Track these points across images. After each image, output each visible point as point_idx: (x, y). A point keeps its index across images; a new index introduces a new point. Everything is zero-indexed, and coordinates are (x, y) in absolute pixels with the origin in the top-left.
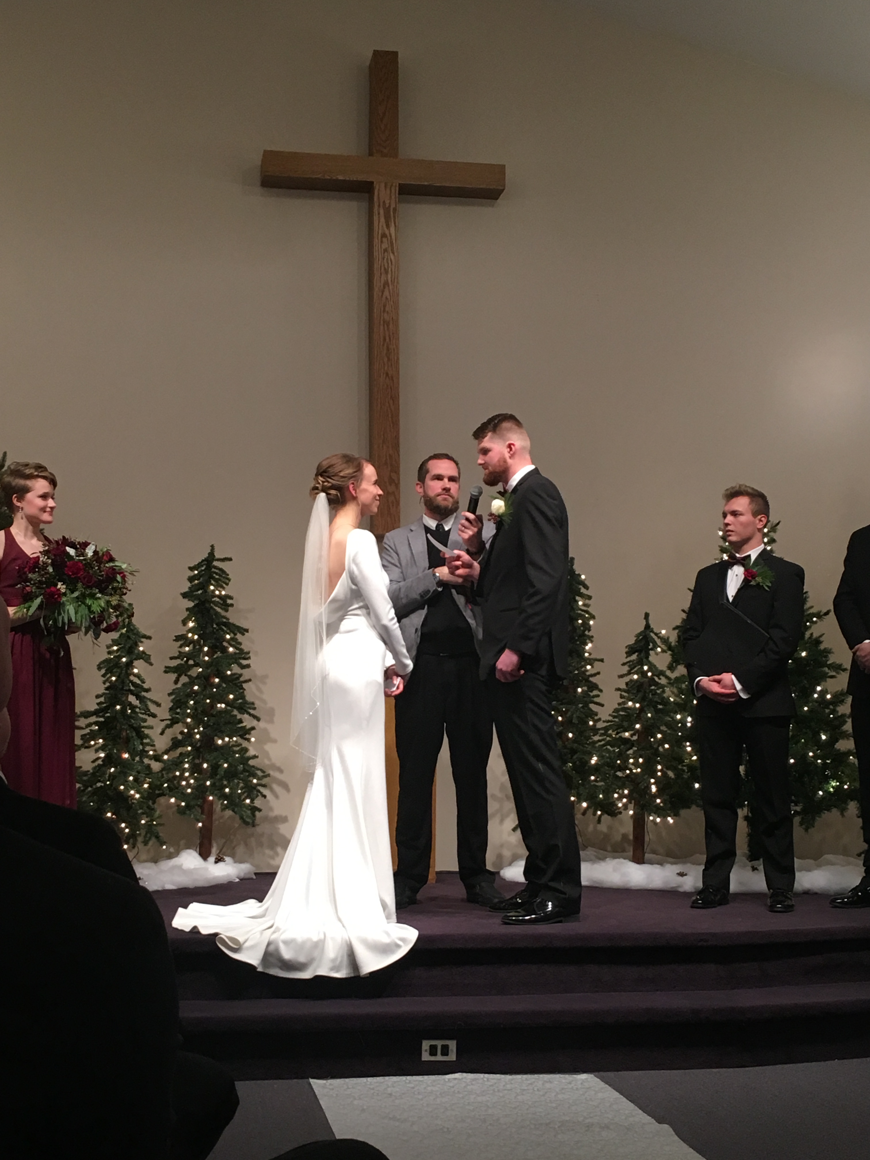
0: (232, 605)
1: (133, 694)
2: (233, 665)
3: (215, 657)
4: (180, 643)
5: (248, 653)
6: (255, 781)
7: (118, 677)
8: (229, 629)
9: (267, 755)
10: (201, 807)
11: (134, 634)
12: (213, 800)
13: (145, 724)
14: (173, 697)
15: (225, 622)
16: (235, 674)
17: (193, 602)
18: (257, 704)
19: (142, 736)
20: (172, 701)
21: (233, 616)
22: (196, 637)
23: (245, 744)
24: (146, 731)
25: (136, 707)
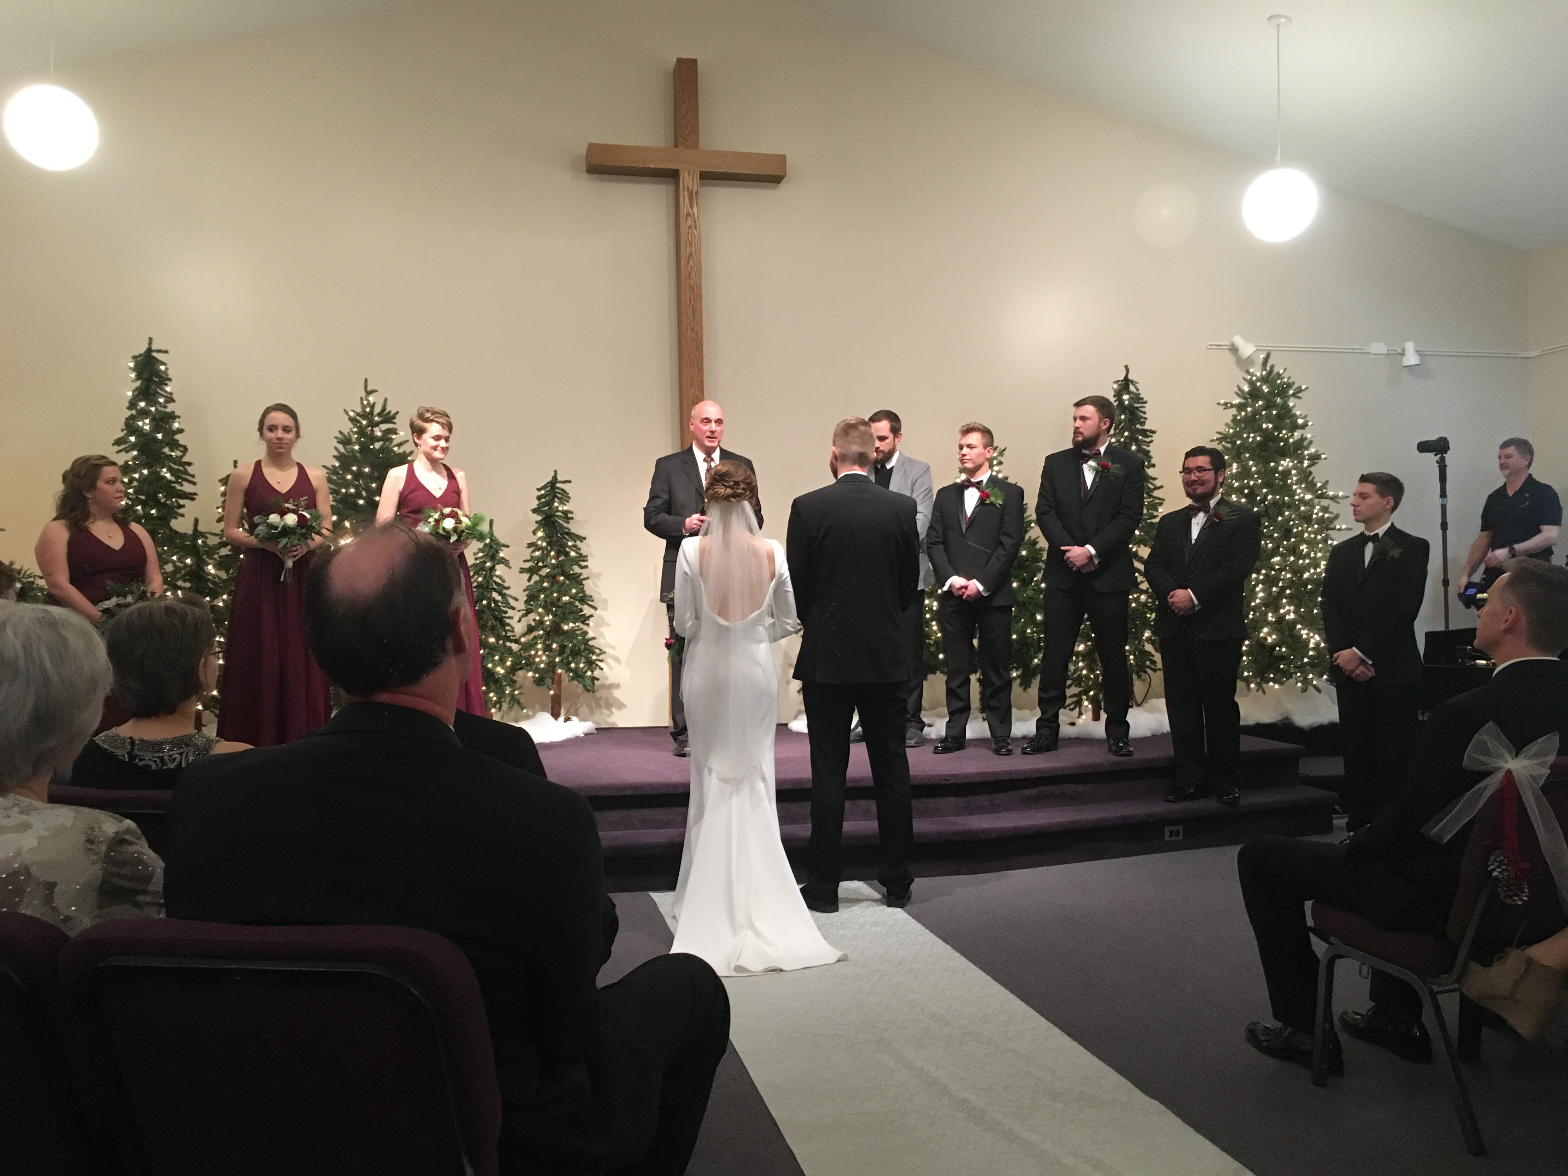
0: (572, 518)
1: (496, 591)
2: (574, 566)
3: (560, 559)
4: (532, 549)
5: (586, 556)
6: (594, 657)
7: (484, 578)
8: (570, 537)
9: (603, 635)
10: (552, 678)
11: (496, 544)
12: (561, 674)
13: (507, 615)
14: (527, 592)
15: (567, 532)
16: (576, 574)
17: (541, 516)
18: (595, 596)
19: (503, 624)
20: (527, 595)
21: (574, 527)
22: (544, 544)
23: (585, 628)
24: (508, 621)
25: (499, 601)
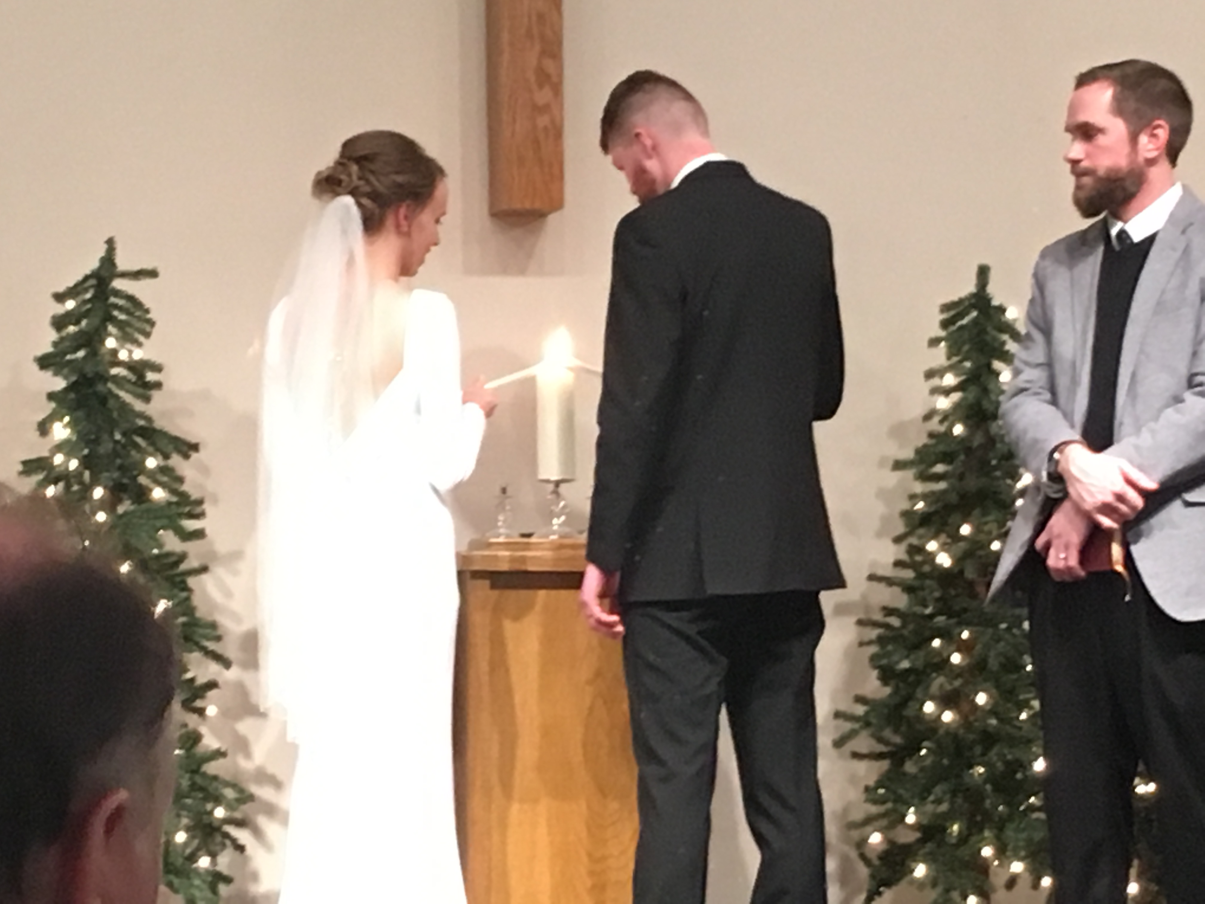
0: (158, 385)
2: (161, 532)
3: (121, 513)
4: (33, 478)
5: (201, 502)
8: (153, 444)
15: (142, 428)
17: (66, 378)
18: (224, 624)
21: (161, 413)
22: (74, 464)
23: (193, 721)
